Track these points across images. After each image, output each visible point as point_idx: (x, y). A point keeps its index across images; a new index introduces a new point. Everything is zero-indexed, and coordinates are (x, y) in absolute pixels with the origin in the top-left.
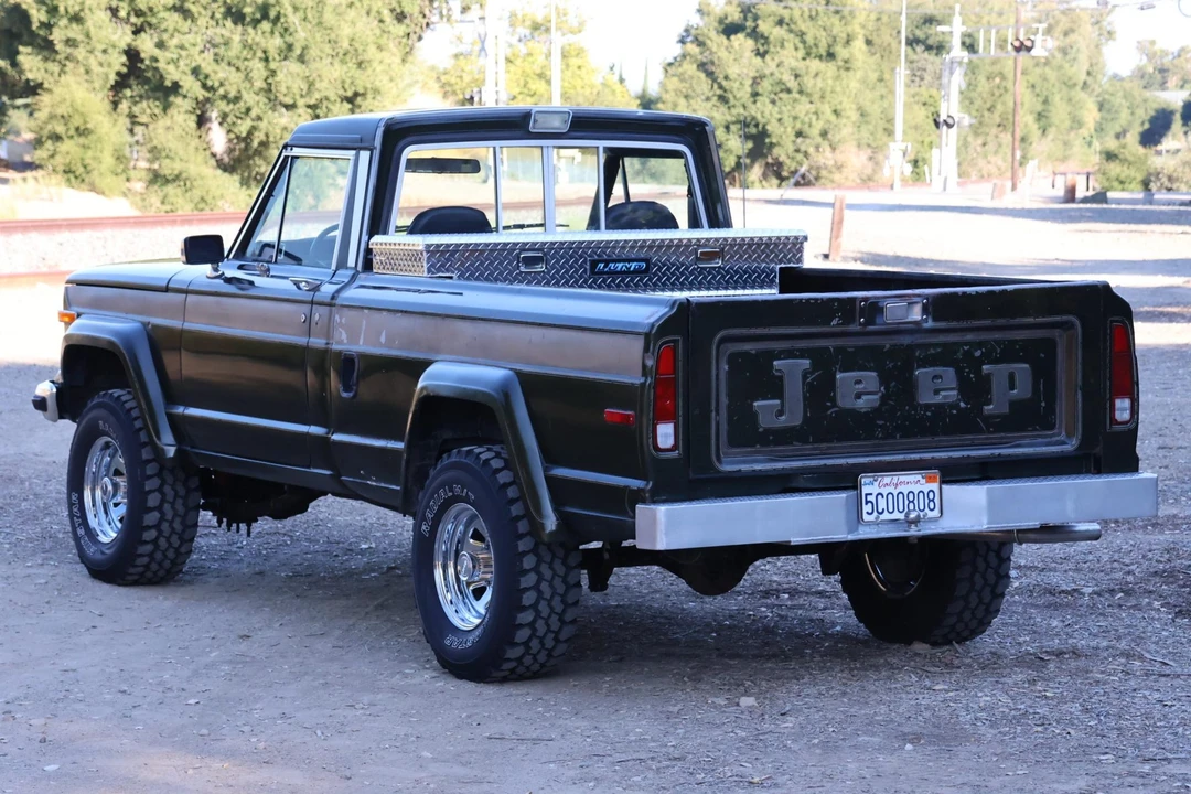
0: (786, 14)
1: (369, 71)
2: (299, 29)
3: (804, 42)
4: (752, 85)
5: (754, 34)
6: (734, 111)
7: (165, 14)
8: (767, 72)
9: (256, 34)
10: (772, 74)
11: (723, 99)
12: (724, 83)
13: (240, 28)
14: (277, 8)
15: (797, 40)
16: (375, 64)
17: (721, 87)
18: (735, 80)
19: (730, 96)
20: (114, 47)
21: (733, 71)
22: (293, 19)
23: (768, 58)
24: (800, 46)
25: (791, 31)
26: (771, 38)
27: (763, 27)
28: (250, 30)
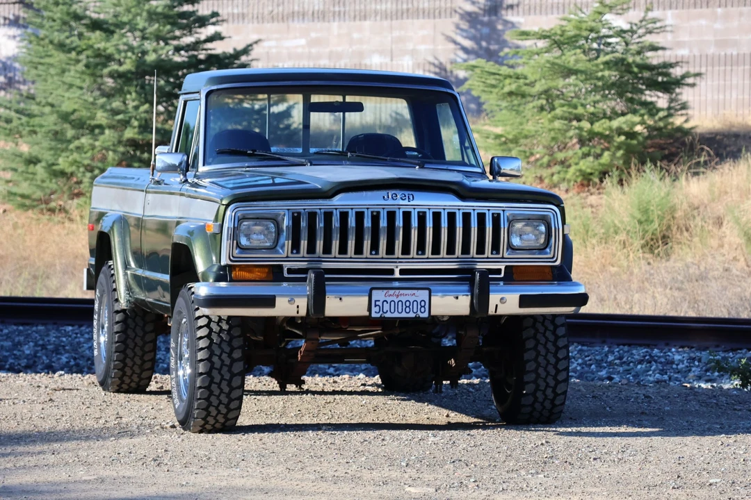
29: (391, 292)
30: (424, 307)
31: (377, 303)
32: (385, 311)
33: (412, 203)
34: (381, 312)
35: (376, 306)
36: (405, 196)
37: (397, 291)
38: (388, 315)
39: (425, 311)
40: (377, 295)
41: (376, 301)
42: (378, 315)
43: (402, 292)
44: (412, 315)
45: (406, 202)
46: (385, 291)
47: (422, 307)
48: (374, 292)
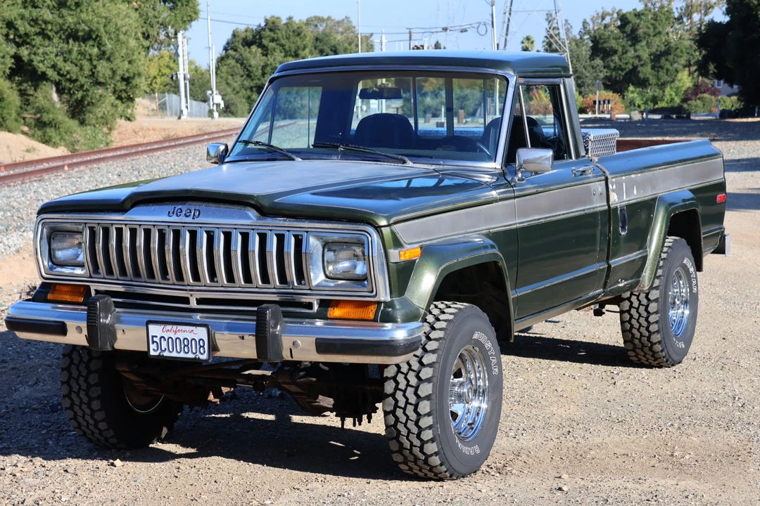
0: (275, 36)
1: (136, 65)
2: (107, 43)
3: (284, 49)
4: (262, 69)
5: (261, 46)
6: (255, 82)
7: (35, 37)
8: (269, 63)
9: (86, 46)
10: (271, 64)
11: (249, 76)
12: (249, 68)
13: (77, 43)
14: (96, 33)
15: (281, 48)
16: (137, 61)
17: (248, 70)
18: (254, 67)
19: (252, 75)
20: (8, 54)
21: (253, 62)
22: (105, 39)
23: (269, 56)
24: (283, 51)
25: (278, 44)
26: (269, 47)
27: (265, 42)
28: (82, 44)
29: (169, 327)
30: (203, 347)
31: (155, 339)
32: (163, 349)
33: (196, 220)
34: (159, 351)
35: (153, 342)
36: (190, 212)
37: (175, 327)
38: (166, 354)
39: (204, 352)
40: (155, 330)
41: (153, 337)
42: (157, 353)
43: (180, 327)
44: (190, 355)
45: (189, 220)
46: (162, 326)
47: (201, 347)
48: (151, 327)
